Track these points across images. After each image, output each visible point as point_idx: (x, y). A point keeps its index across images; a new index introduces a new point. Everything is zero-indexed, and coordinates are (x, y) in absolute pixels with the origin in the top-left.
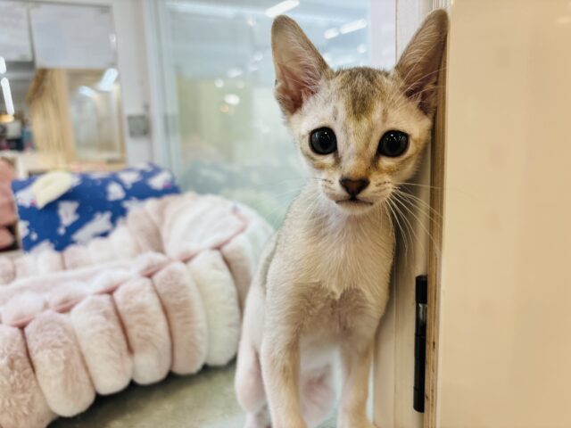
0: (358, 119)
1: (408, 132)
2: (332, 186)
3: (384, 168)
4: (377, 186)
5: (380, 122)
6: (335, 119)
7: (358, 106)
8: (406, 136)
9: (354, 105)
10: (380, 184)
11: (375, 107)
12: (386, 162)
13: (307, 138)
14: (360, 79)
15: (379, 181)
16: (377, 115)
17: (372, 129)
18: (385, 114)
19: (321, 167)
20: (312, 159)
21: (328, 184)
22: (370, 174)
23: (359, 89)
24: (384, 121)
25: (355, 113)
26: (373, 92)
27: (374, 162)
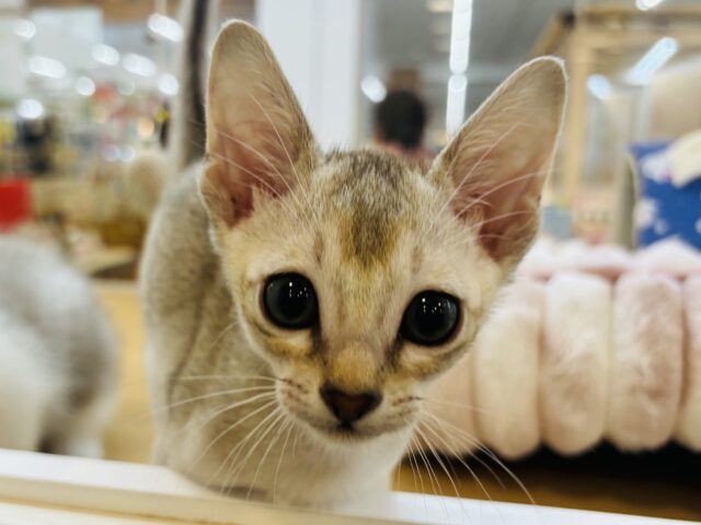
0: (366, 264)
1: (459, 292)
2: (303, 397)
3: (409, 367)
4: (395, 404)
5: (407, 273)
6: (319, 259)
7: (364, 234)
8: (456, 301)
9: (357, 231)
10: (401, 401)
11: (399, 243)
12: (413, 355)
13: (258, 288)
14: (371, 176)
15: (401, 394)
16: (401, 257)
17: (390, 288)
18: (417, 255)
19: (283, 354)
20: (266, 333)
21: (295, 391)
22: (383, 381)
23: (370, 199)
24: (415, 271)
25: (358, 251)
26: (397, 207)
27: (392, 355)
